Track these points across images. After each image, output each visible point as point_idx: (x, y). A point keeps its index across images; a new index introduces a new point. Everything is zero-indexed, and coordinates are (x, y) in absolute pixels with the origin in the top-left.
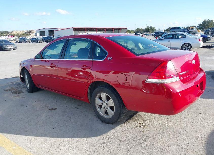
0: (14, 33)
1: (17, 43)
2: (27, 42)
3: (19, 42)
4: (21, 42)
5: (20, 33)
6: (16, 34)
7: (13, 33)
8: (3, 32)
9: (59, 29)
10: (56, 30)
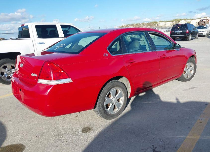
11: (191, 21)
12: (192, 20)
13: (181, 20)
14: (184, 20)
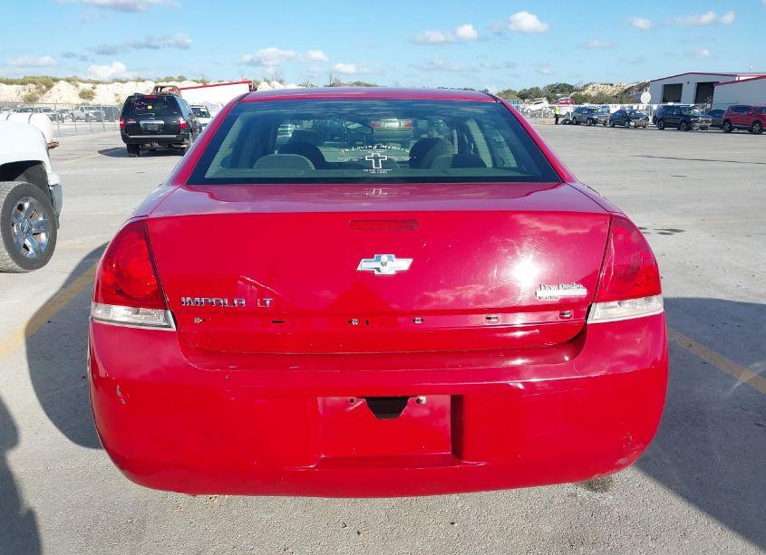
0: (588, 91)
1: (565, 124)
2: (594, 122)
3: (571, 123)
4: (578, 123)
5: (609, 91)
6: (594, 94)
7: (586, 91)
8: (557, 87)
9: (741, 78)
10: (730, 79)
11: (94, 88)
12: (98, 83)
13: (56, 80)
14: (68, 81)
